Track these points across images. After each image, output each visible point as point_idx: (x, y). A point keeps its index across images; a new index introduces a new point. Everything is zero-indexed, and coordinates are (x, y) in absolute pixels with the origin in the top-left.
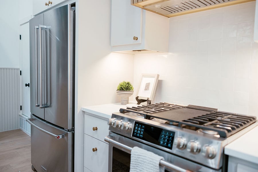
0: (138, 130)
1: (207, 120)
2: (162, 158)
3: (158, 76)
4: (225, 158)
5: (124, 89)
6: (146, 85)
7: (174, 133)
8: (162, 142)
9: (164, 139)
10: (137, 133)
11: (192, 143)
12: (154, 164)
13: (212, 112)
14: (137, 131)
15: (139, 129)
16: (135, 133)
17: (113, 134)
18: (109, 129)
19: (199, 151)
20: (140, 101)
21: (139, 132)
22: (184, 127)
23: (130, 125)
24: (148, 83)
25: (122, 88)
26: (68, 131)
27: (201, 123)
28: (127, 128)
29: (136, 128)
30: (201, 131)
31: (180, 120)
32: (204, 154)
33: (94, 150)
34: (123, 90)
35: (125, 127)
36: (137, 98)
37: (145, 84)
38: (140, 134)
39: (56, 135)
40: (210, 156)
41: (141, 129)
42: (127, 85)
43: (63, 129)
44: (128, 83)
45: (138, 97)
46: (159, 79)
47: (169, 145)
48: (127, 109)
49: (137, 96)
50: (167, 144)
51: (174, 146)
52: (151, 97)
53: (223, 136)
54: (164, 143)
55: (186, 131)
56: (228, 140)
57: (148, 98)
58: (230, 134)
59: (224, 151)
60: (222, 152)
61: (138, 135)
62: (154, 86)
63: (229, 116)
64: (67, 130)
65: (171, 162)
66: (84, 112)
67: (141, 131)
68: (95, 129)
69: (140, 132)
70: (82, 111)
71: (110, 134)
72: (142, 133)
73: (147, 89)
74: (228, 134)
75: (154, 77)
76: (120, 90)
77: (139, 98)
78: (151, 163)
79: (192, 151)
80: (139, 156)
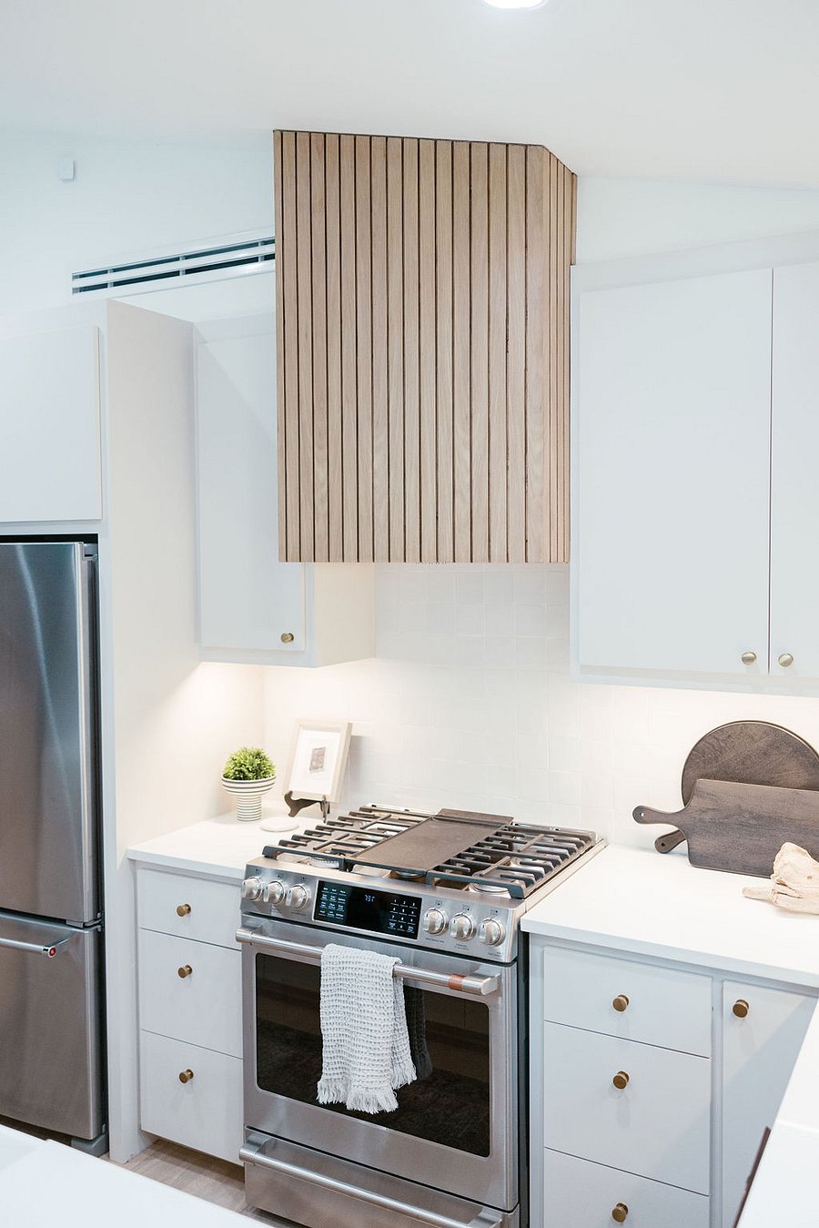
0: (328, 903)
1: (486, 860)
2: (397, 959)
3: (350, 725)
4: (524, 939)
5: (250, 775)
6: (313, 755)
7: (418, 901)
8: (392, 925)
9: (398, 917)
10: (327, 911)
11: (459, 919)
12: (381, 975)
13: (499, 830)
14: (327, 905)
15: (333, 899)
16: (323, 909)
17: (253, 921)
18: (241, 909)
19: (473, 932)
20: (297, 805)
21: (332, 906)
22: (438, 884)
23: (307, 893)
24: (321, 749)
25: (241, 771)
26: (85, 927)
27: (475, 869)
28: (301, 900)
29: (324, 897)
30: (475, 888)
31: (428, 867)
32: (482, 938)
33: (182, 973)
34: (245, 778)
35: (295, 900)
36: (288, 797)
37: (311, 753)
38: (335, 912)
39: (42, 948)
40: (494, 939)
41: (337, 900)
42: (258, 761)
43: (63, 922)
44: (258, 755)
45: (291, 792)
46: (353, 734)
47: (410, 929)
48: (281, 847)
49: (287, 792)
50: (406, 927)
51: (422, 929)
52: (332, 793)
53: (518, 897)
54: (397, 925)
55: (442, 893)
56: (528, 902)
57: (324, 797)
58: (531, 889)
59: (519, 926)
60: (516, 928)
61: (331, 914)
62: (341, 758)
63: (537, 838)
64: (82, 926)
65: (416, 965)
66: (133, 861)
67: (338, 905)
68: (184, 911)
69: (337, 907)
70: (130, 859)
71: (244, 919)
72: (341, 908)
73: (317, 768)
74: (527, 891)
75: (338, 730)
76: (235, 779)
77: (294, 798)
78: (374, 974)
79: (460, 933)
80: (341, 965)
